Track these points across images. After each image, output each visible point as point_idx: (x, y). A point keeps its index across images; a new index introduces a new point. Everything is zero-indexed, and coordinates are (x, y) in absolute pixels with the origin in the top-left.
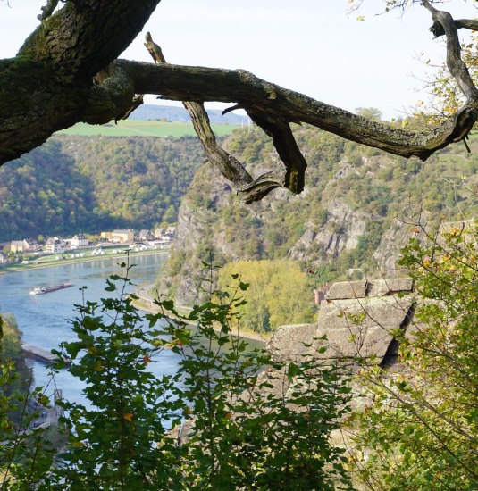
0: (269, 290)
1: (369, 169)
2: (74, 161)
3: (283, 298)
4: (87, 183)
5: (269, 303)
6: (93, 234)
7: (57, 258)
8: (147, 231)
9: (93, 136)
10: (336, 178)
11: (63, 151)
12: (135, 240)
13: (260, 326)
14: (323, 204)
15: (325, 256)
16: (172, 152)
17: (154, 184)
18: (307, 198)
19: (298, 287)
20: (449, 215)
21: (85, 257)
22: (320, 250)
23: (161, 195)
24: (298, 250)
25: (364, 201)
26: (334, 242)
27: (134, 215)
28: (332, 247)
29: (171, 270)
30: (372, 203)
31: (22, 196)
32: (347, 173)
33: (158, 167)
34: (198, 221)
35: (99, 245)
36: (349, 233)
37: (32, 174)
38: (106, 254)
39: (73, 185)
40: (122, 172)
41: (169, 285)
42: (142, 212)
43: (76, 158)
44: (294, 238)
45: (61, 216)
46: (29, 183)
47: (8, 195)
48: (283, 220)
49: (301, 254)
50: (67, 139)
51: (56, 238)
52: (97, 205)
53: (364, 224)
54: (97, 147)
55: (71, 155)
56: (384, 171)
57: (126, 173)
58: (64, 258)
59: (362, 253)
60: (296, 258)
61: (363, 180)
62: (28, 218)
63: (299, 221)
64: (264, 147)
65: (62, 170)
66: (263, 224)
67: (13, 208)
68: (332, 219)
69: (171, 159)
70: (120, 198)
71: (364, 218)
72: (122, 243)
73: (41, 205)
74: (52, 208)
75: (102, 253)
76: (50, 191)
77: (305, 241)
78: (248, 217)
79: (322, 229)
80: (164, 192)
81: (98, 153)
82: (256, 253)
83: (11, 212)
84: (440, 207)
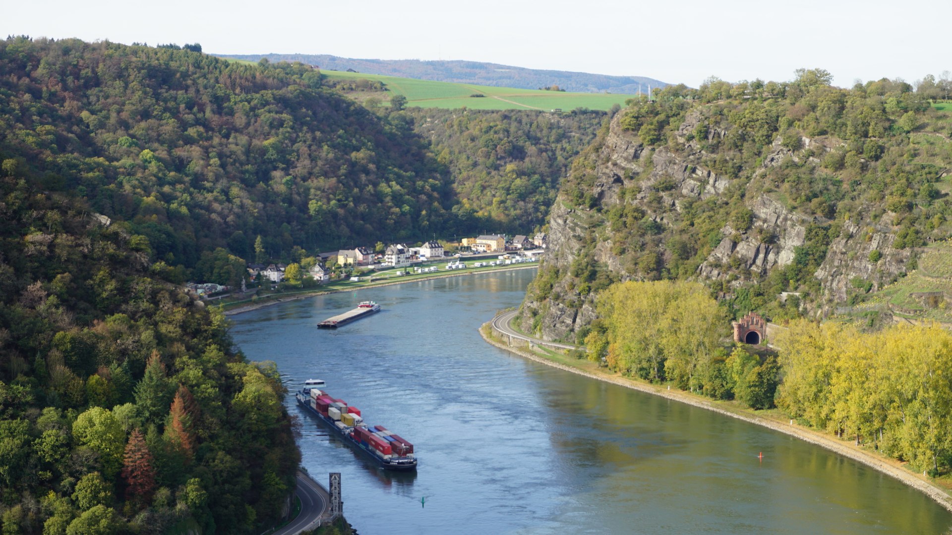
0: (664, 323)
1: (812, 154)
2: (430, 143)
3: (683, 335)
4: (446, 171)
5: (664, 341)
6: (452, 241)
7: (398, 273)
8: (524, 237)
9: (455, 110)
10: (766, 166)
11: (416, 130)
12: (506, 249)
13: (653, 373)
14: (747, 202)
15: (748, 274)
16: (561, 131)
17: (535, 173)
18: (725, 194)
19: (704, 319)
20: (923, 217)
21: (437, 271)
22: (742, 266)
23: (543, 188)
24: (711, 266)
25: (804, 198)
26: (761, 256)
27: (508, 215)
28: (759, 262)
29: (538, 292)
30: (815, 201)
31: (356, 190)
32: (781, 159)
33: (541, 151)
34: (576, 225)
35: (457, 255)
36: (782, 242)
37: (371, 160)
38: (465, 268)
39: (427, 174)
40: (492, 158)
41: (535, 313)
42: (518, 212)
43: (433, 138)
44: (705, 249)
45: (408, 216)
46: (367, 172)
47: (337, 188)
48: (692, 224)
49: (715, 272)
50: (421, 114)
51: (399, 247)
52: (458, 202)
53: (803, 229)
54: (460, 125)
55: (425, 135)
56: (832, 156)
57: (498, 159)
58: (408, 274)
59: (800, 271)
60: (708, 278)
61: (803, 169)
62: (364, 221)
63: (713, 225)
64: (668, 124)
65: (413, 155)
66: (664, 230)
67: (344, 206)
68: (759, 223)
69: (558, 141)
70: (488, 193)
71: (803, 222)
72: (489, 253)
73: (382, 201)
74: (397, 206)
75: (460, 266)
76: (394, 183)
77: (722, 253)
78: (643, 220)
79: (744, 236)
80: (547, 184)
81: (462, 132)
82: (654, 269)
83: (341, 211)
84: (910, 207)
